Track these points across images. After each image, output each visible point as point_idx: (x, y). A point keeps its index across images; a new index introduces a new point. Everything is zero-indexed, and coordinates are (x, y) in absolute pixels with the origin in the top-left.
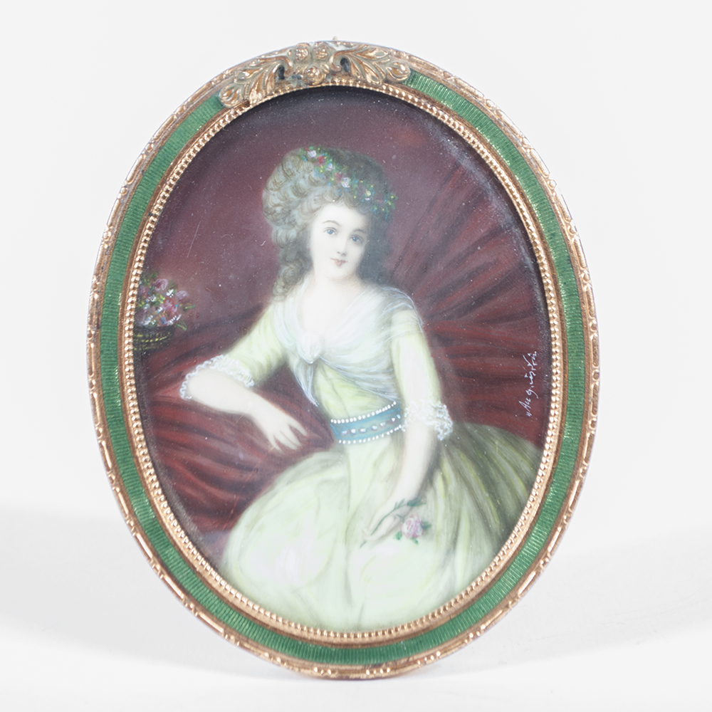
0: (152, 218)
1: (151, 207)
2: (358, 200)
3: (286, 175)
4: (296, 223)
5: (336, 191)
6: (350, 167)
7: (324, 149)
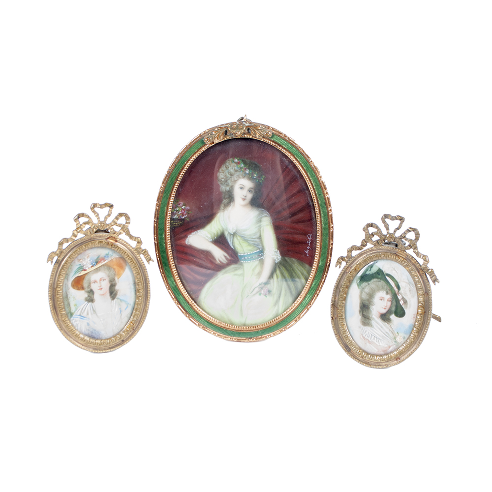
0: (178, 182)
1: (178, 178)
2: (251, 177)
3: (226, 167)
4: (229, 185)
5: (244, 174)
7: (240, 159)
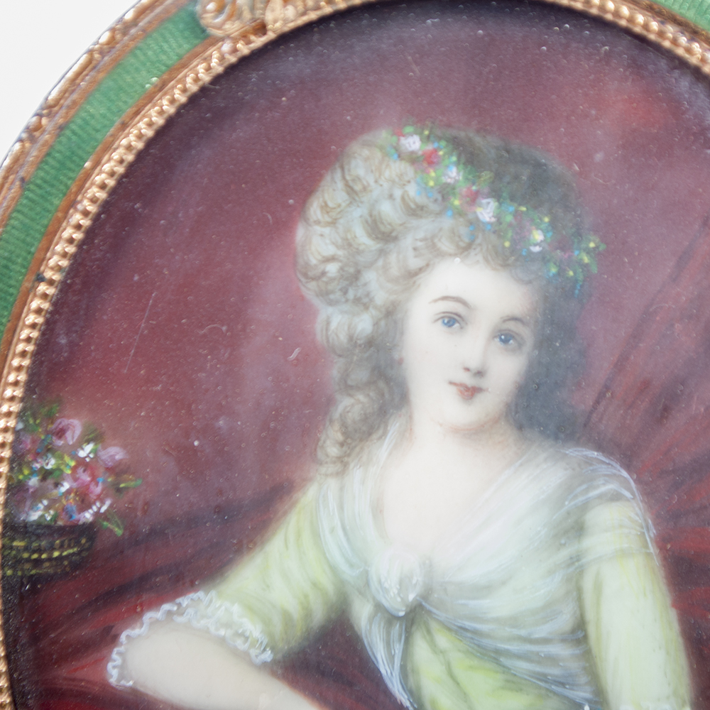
0: (42, 288)
1: (43, 260)
2: (513, 250)
3: (350, 190)
4: (371, 300)
5: (464, 231)
6: (498, 176)
7: (438, 132)
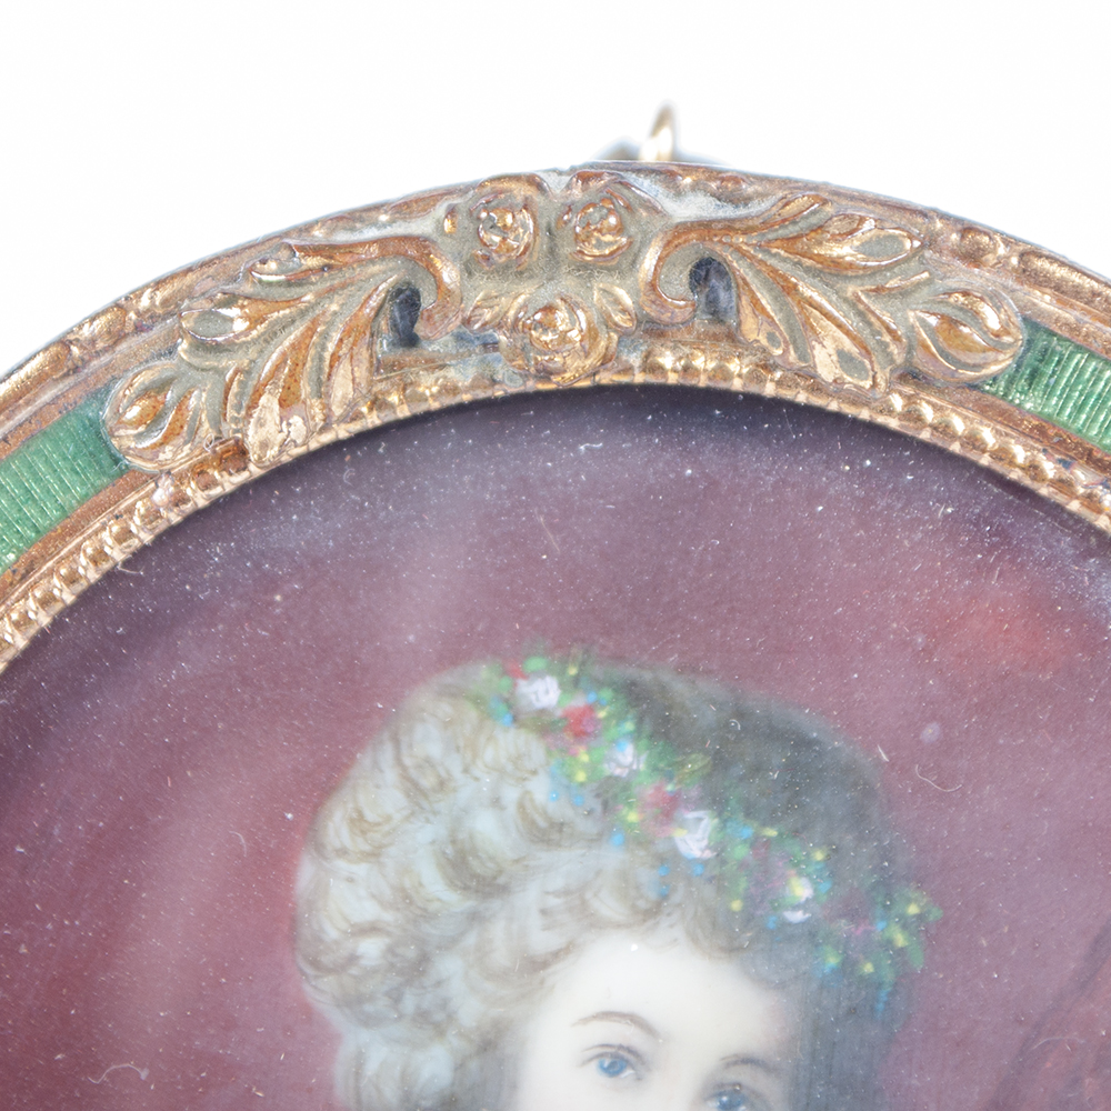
2: (748, 918)
4: (451, 1017)
6: (720, 762)
7: (597, 671)
